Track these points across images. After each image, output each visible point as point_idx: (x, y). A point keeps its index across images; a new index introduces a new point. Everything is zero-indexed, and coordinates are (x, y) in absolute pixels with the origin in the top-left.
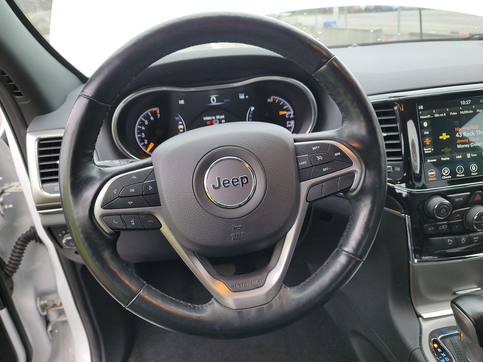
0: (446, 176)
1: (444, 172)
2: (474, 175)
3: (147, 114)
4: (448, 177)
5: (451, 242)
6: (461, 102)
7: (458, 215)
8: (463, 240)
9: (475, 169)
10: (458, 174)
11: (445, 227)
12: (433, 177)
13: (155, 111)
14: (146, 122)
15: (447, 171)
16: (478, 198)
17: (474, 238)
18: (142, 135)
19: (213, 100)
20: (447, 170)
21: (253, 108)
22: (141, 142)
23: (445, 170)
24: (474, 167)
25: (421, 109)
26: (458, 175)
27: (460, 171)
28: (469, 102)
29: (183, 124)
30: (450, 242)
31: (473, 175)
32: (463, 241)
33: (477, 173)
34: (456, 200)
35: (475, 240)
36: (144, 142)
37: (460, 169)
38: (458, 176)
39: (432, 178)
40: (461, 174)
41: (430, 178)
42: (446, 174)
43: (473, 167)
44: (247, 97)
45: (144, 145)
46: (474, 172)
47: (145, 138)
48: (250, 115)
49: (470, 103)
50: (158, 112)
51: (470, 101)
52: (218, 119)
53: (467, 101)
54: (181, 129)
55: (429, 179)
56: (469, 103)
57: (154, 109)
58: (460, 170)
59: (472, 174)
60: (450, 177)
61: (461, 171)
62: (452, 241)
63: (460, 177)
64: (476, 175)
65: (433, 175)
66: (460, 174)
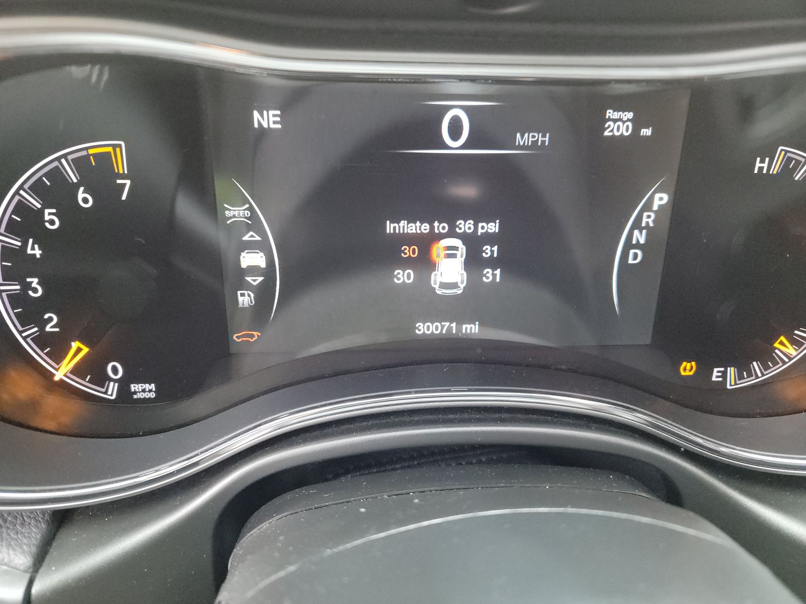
3: (56, 174)
13: (105, 159)
14: (51, 219)
18: (27, 286)
19: (455, 129)
21: (661, 199)
22: (24, 320)
29: (263, 246)
36: (43, 323)
44: (646, 132)
45: (42, 340)
47: (43, 304)
48: (636, 232)
50: (121, 165)
52: (464, 237)
54: (253, 270)
57: (97, 147)
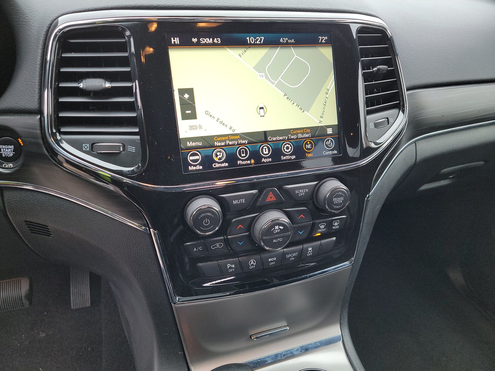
0: (219, 163)
1: (217, 156)
2: (267, 162)
4: (223, 165)
5: (233, 268)
6: (248, 38)
7: (240, 226)
8: (252, 263)
9: (267, 152)
10: (240, 160)
11: (220, 245)
12: (198, 164)
15: (221, 155)
16: (271, 198)
17: (270, 260)
20: (221, 153)
23: (218, 154)
24: (267, 149)
25: (176, 43)
26: (239, 162)
27: (242, 155)
28: (261, 39)
30: (231, 268)
31: (264, 162)
32: (252, 265)
33: (270, 160)
34: (235, 202)
35: (271, 261)
37: (243, 151)
38: (240, 164)
39: (195, 166)
40: (245, 160)
41: (191, 165)
42: (220, 159)
43: (264, 150)
46: (266, 158)
49: (262, 42)
51: (263, 38)
53: (257, 38)
55: (190, 167)
56: (260, 41)
58: (243, 153)
59: (263, 160)
60: (227, 164)
61: (244, 155)
62: (233, 266)
63: (243, 165)
64: (269, 162)
65: (197, 160)
66: (243, 160)
